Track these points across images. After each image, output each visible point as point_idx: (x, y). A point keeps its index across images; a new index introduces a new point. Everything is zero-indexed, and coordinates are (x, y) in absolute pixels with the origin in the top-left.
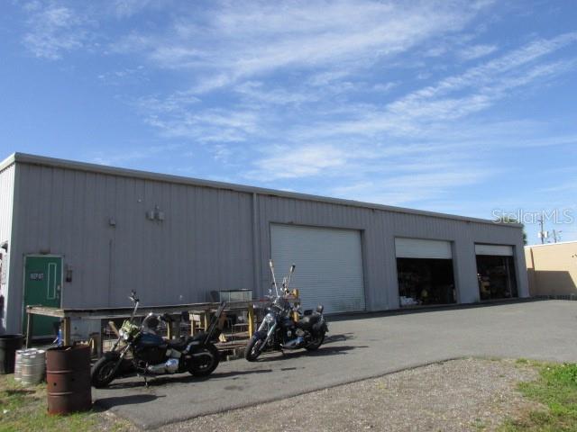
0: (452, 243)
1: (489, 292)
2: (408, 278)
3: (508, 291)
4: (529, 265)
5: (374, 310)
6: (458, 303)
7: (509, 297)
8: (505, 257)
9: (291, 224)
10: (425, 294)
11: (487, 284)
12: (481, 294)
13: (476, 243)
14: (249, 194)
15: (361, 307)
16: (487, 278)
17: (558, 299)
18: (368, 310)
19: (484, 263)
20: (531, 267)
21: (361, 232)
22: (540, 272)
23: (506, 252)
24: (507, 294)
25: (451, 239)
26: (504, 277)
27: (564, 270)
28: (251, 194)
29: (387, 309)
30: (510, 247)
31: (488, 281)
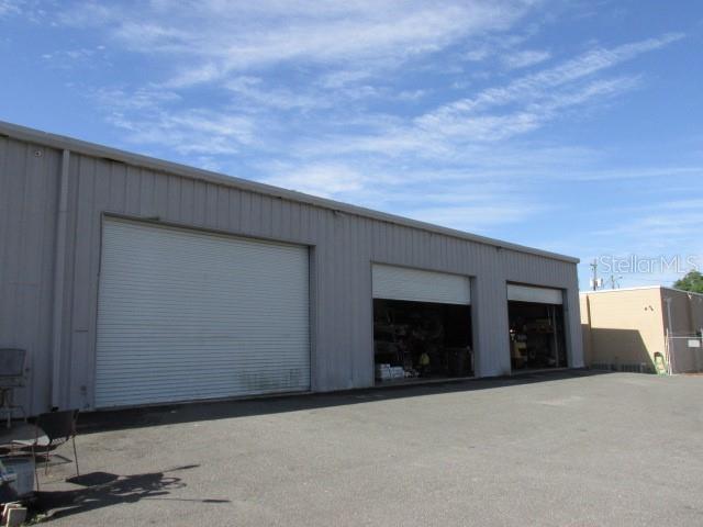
0: (472, 279)
1: (526, 358)
2: (403, 333)
3: (554, 358)
4: (584, 321)
5: (324, 389)
6: (477, 376)
7: (554, 366)
8: (551, 305)
9: (155, 222)
10: (426, 360)
11: (523, 346)
12: (514, 361)
13: (509, 282)
14: (55, 149)
15: (301, 384)
16: (524, 337)
17: (623, 371)
18: (314, 390)
19: (521, 314)
20: (587, 323)
21: (310, 249)
22: (594, 329)
23: (551, 298)
24: (552, 361)
25: (470, 274)
26: (549, 336)
27: (633, 328)
28: (60, 152)
29: (350, 387)
30: (560, 292)
31: (524, 341)
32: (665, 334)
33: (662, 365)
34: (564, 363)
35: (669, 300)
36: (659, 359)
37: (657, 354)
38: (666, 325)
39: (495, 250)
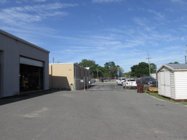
1: (28, 87)
4: (50, 73)
7: (38, 89)
8: (38, 67)
11: (27, 82)
13: (21, 56)
22: (53, 76)
23: (39, 64)
24: (38, 87)
26: (37, 79)
27: (65, 76)
30: (42, 62)
31: (27, 80)
32: (74, 78)
33: (73, 88)
34: (42, 88)
35: (76, 68)
36: (72, 86)
37: (72, 84)
38: (74, 76)
39: (15, 41)
